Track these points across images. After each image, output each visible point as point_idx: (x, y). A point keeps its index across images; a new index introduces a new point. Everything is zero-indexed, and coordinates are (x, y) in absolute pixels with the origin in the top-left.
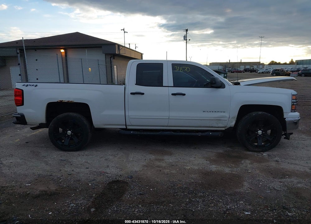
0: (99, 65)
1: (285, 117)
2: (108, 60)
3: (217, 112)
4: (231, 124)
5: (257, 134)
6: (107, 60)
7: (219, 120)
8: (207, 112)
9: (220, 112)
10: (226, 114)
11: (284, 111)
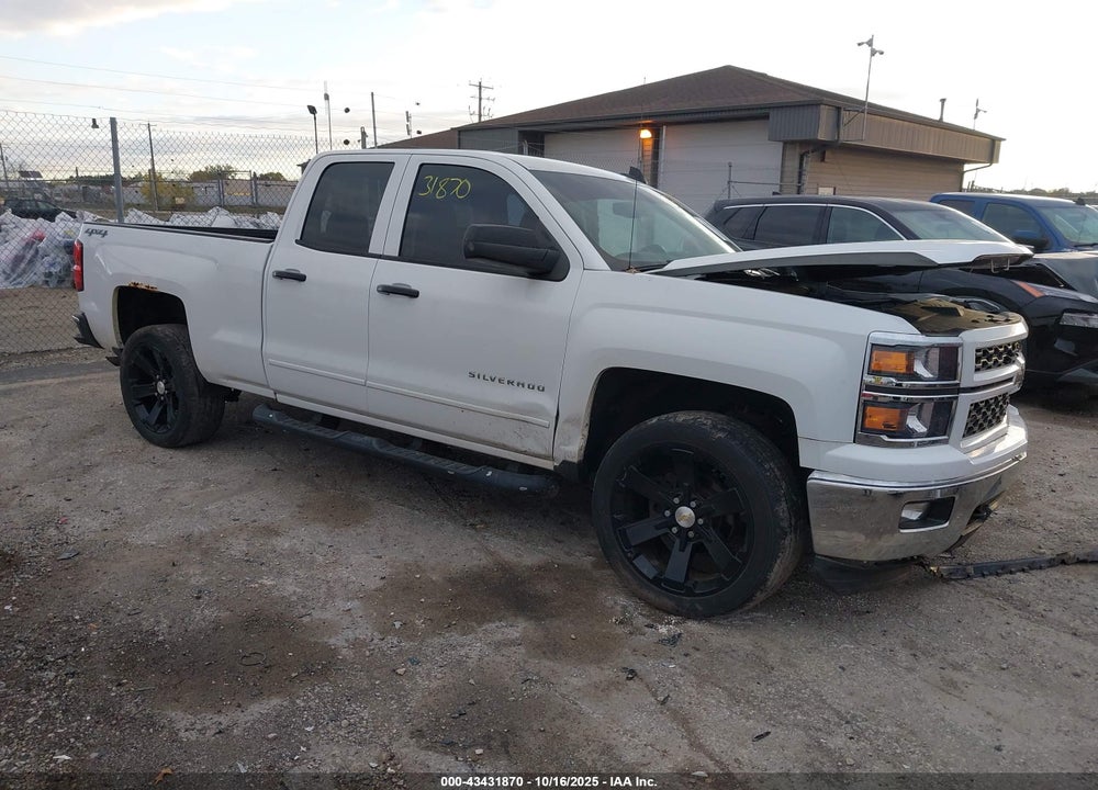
0: (729, 182)
1: (803, 463)
2: (793, 164)
3: (515, 384)
4: (567, 448)
5: (672, 522)
6: (787, 164)
7: (521, 419)
8: (481, 377)
9: (526, 386)
10: (547, 402)
11: (802, 429)
